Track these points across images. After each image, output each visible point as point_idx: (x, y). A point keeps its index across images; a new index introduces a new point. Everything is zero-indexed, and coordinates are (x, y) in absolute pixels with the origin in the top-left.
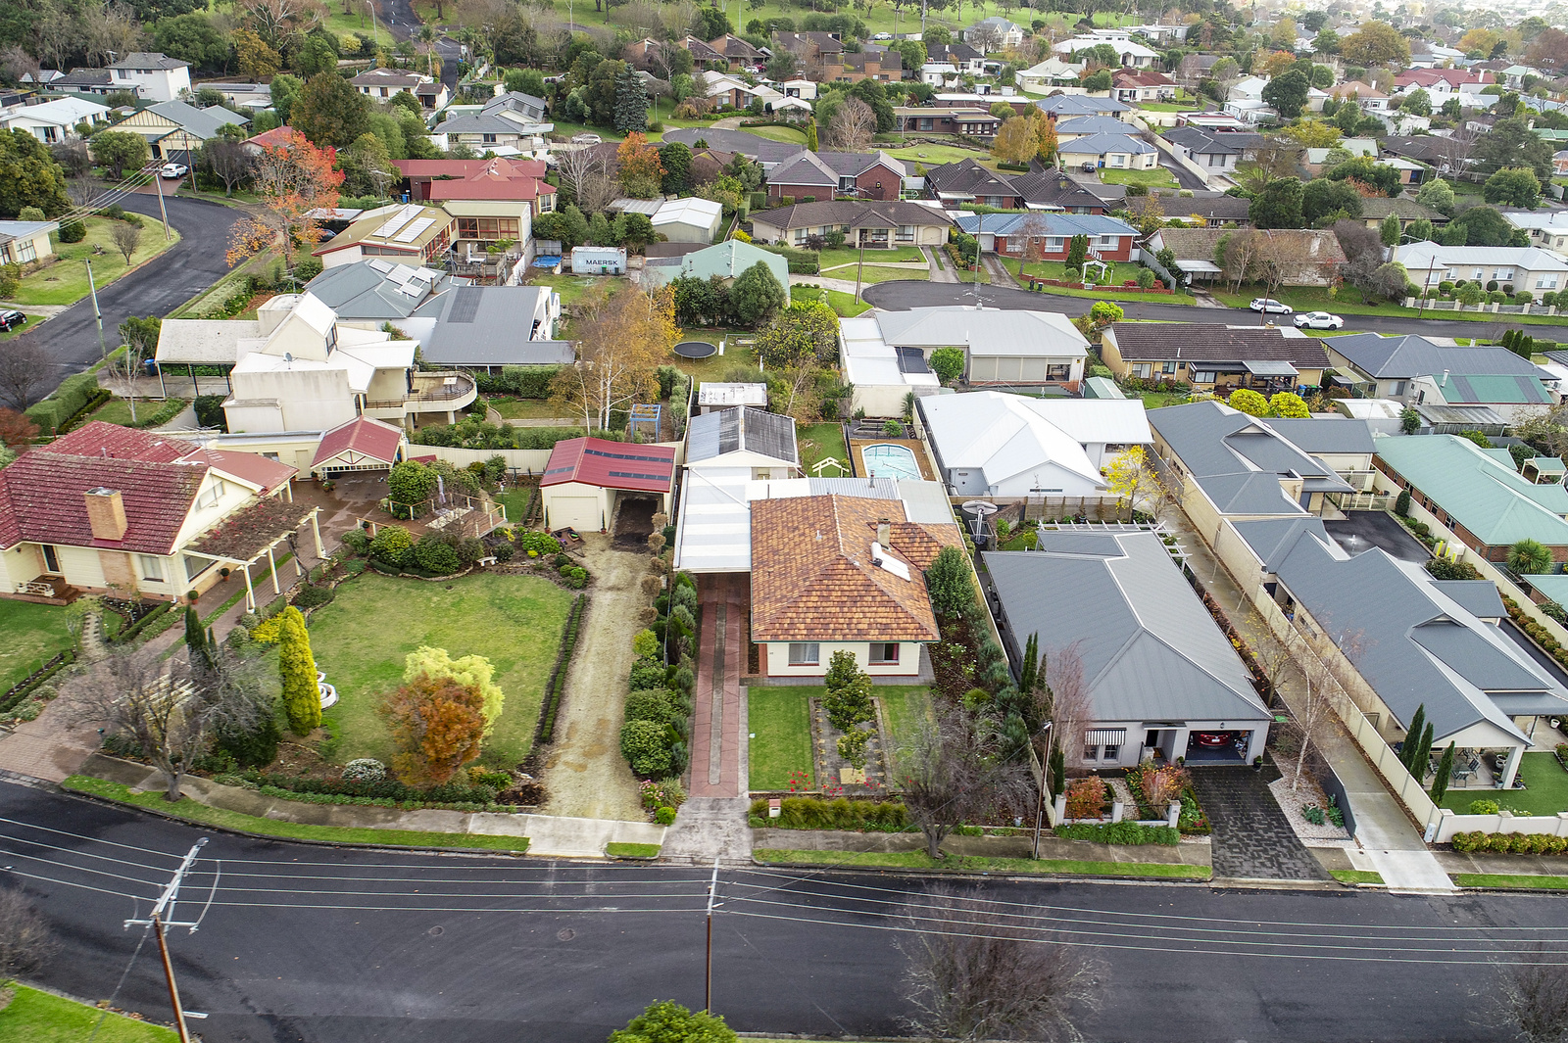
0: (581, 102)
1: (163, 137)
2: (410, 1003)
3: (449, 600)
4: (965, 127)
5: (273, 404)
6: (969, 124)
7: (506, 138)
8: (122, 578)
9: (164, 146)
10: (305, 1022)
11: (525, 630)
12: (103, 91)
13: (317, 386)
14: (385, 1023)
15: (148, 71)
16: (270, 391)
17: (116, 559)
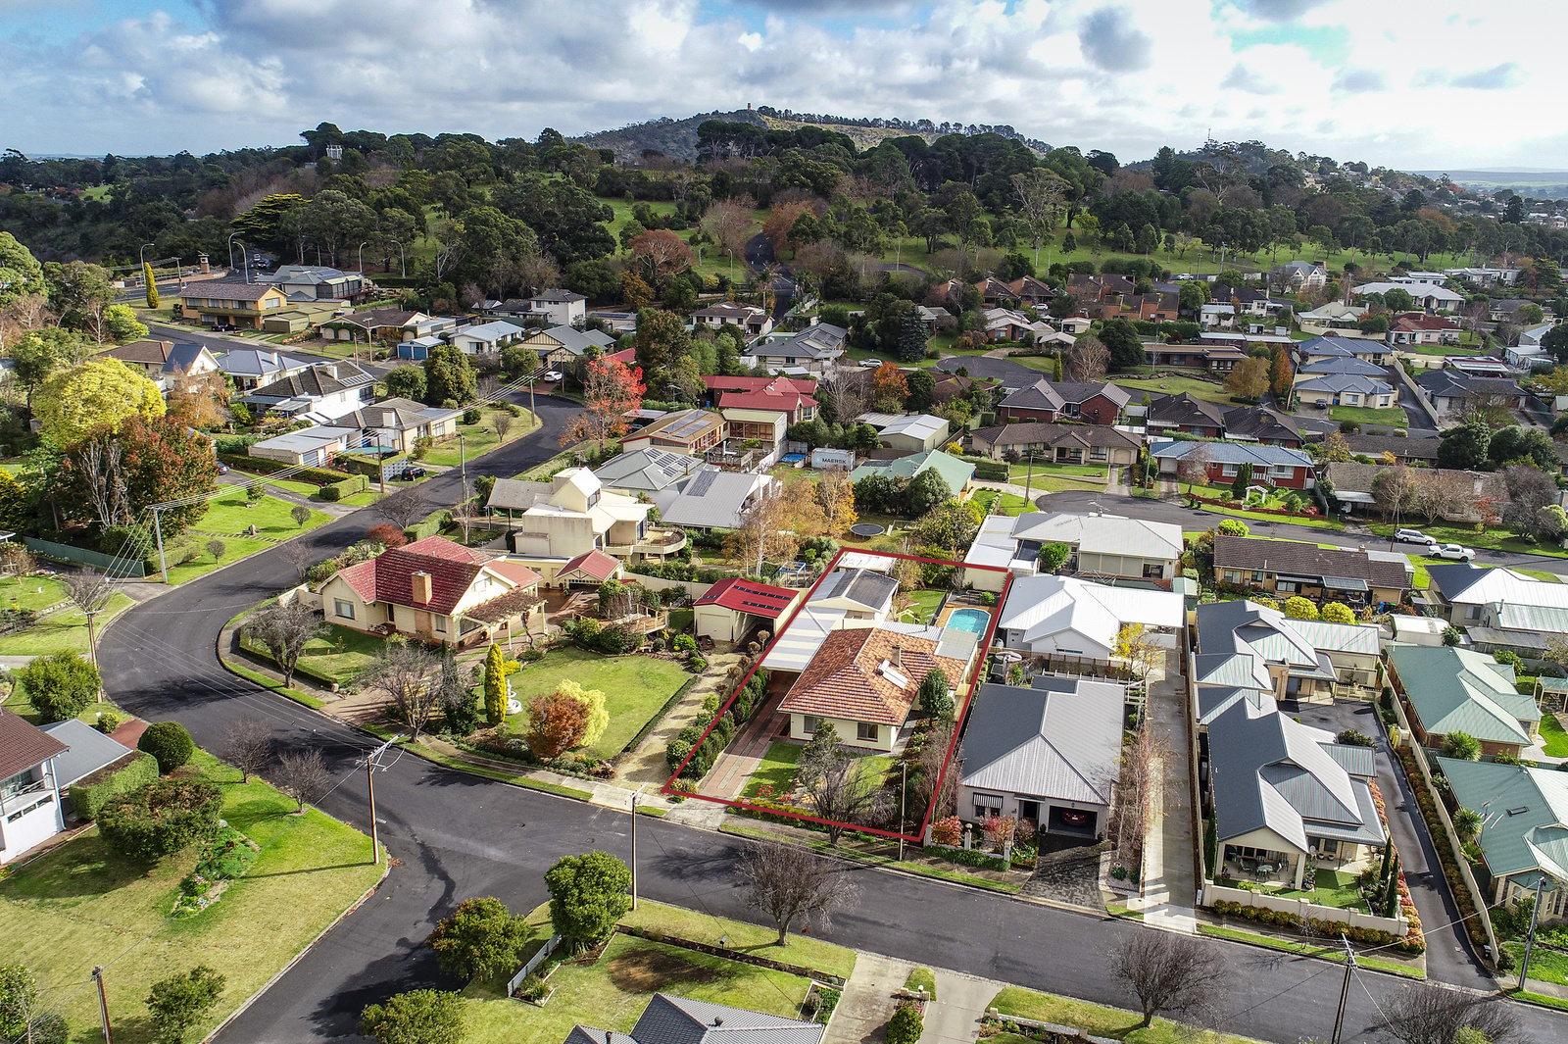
0: (873, 333)
1: (551, 352)
2: (494, 853)
3: (613, 668)
4: (1215, 364)
5: (544, 536)
6: (1219, 361)
7: (802, 361)
8: (425, 627)
9: (551, 359)
10: (438, 850)
11: (650, 691)
12: (525, 316)
13: (573, 528)
14: (477, 858)
15: (556, 303)
16: (544, 528)
17: (423, 616)
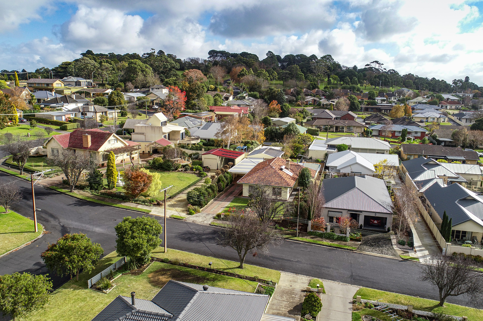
1: (155, 100)
2: (98, 230)
3: (167, 175)
5: (143, 134)
6: (385, 110)
10: (70, 228)
12: (147, 93)
14: (89, 231)
15: (158, 89)
16: (143, 131)
17: (88, 152)
